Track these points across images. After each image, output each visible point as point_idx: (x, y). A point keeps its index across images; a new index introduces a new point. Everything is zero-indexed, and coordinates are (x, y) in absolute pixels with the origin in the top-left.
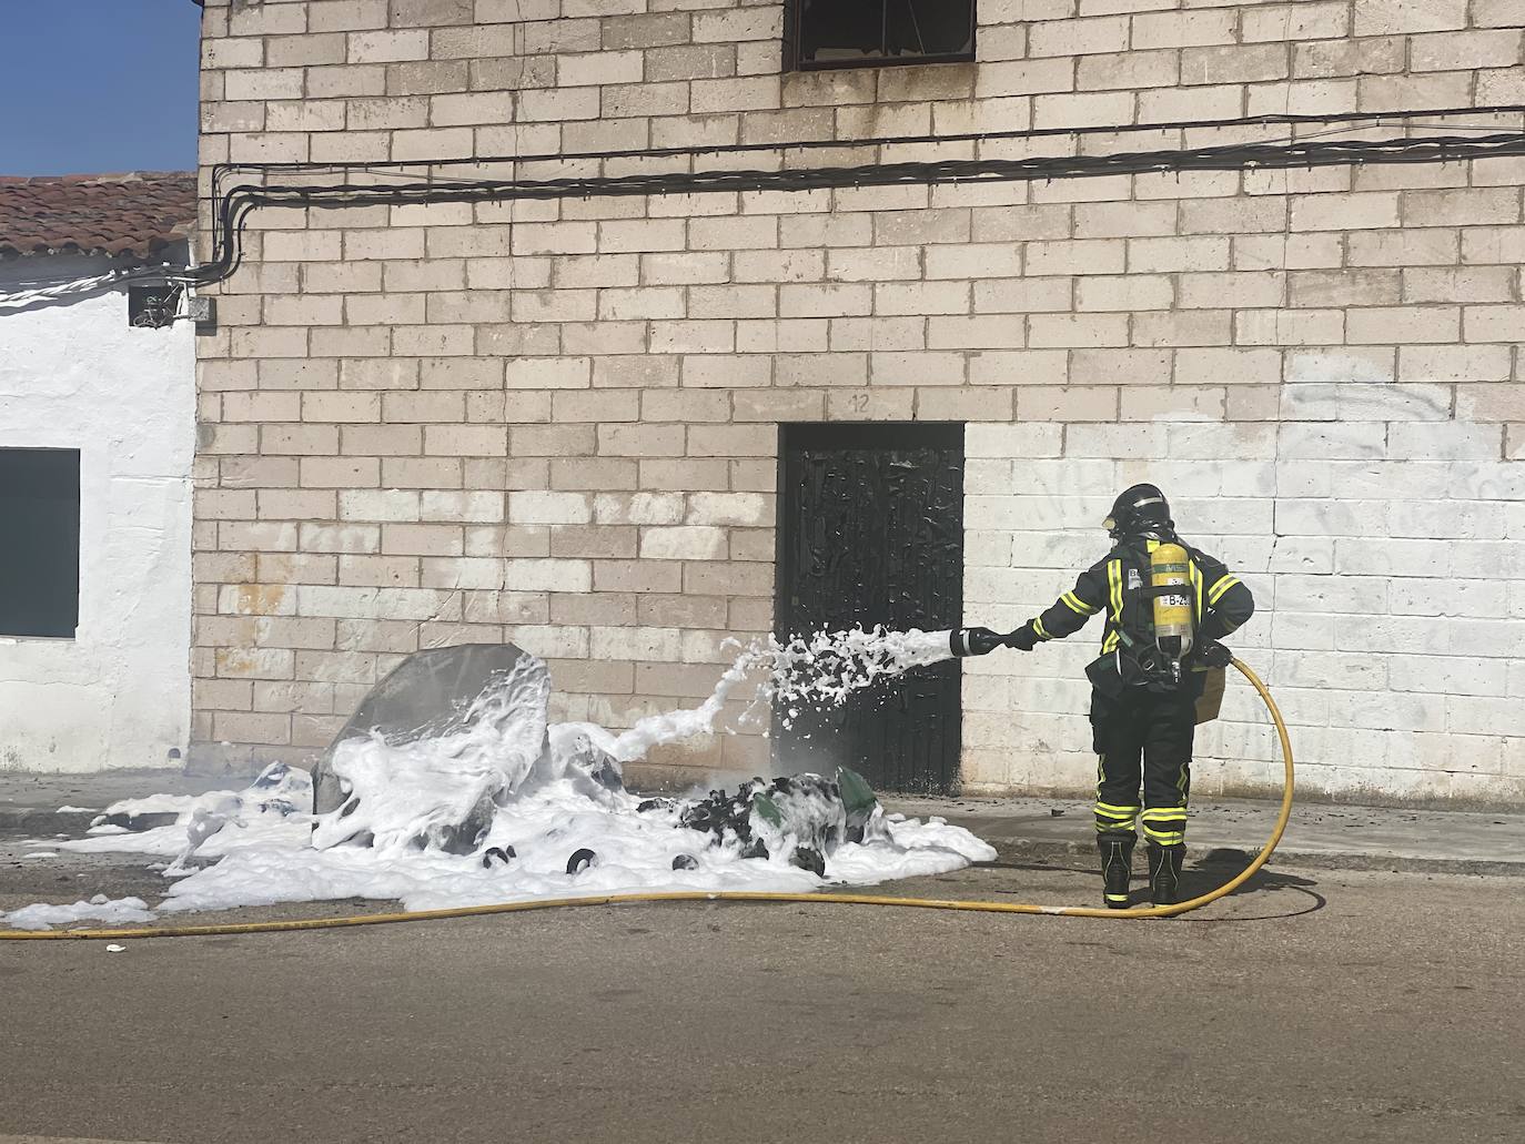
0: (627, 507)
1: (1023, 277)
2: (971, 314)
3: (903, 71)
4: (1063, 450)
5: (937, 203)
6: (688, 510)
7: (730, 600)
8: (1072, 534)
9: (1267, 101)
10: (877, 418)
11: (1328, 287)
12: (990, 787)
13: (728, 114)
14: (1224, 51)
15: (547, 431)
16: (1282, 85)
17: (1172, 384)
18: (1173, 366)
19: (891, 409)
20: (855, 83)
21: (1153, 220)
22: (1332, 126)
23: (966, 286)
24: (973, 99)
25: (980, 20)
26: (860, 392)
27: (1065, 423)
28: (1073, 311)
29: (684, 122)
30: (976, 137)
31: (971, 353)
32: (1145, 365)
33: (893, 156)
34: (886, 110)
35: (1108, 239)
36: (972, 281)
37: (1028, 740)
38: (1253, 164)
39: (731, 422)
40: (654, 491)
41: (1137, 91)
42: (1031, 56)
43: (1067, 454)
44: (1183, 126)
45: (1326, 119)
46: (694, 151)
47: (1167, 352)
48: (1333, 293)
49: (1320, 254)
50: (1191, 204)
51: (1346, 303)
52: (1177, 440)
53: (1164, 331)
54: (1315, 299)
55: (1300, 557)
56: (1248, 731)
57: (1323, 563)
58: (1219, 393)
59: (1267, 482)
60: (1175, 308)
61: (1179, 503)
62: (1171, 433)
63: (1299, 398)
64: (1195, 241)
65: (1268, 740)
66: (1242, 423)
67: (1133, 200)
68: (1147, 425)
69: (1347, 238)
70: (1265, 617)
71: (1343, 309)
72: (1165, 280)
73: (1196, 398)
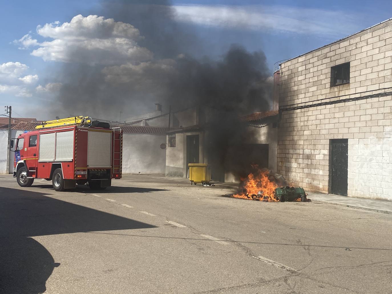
0: (314, 151)
1: (355, 116)
2: (349, 122)
3: (342, 86)
4: (359, 143)
5: (346, 105)
6: (320, 152)
7: (324, 165)
8: (360, 156)
9: (382, 86)
10: (339, 138)
11: (389, 116)
12: (350, 196)
13: (325, 94)
14: (377, 79)
15: (307, 141)
16: (384, 83)
17: (371, 132)
18: (371, 129)
19: (340, 137)
20: (337, 88)
21: (369, 106)
22: (389, 89)
23: (348, 117)
24: (349, 89)
25: (350, 77)
26: (337, 134)
27: (359, 139)
29: (321, 95)
30: (350, 95)
31: (349, 128)
32: (367, 129)
33: (341, 98)
34: (340, 92)
35: (364, 109)
36: (349, 117)
37: (355, 189)
38: (380, 96)
39: (325, 139)
40: (317, 149)
41: (367, 86)
42: (356, 82)
43: (360, 143)
44: (372, 91)
45: (388, 88)
46: (321, 100)
47: (370, 127)
48: (390, 117)
49: (387, 110)
50: (373, 103)
51: (391, 118)
52: (372, 141)
53: (369, 124)
54: (387, 118)
55: (385, 160)
56: (379, 189)
57: (388, 161)
58: (376, 133)
59: (382, 148)
60: (371, 120)
61: (371, 151)
62: (371, 140)
63: (385, 134)
64: (374, 109)
65: (381, 190)
66: (379, 138)
67: (367, 103)
68: (368, 139)
69: (391, 107)
70: (381, 170)
71: (391, 119)
72: (370, 116)
73: (374, 134)
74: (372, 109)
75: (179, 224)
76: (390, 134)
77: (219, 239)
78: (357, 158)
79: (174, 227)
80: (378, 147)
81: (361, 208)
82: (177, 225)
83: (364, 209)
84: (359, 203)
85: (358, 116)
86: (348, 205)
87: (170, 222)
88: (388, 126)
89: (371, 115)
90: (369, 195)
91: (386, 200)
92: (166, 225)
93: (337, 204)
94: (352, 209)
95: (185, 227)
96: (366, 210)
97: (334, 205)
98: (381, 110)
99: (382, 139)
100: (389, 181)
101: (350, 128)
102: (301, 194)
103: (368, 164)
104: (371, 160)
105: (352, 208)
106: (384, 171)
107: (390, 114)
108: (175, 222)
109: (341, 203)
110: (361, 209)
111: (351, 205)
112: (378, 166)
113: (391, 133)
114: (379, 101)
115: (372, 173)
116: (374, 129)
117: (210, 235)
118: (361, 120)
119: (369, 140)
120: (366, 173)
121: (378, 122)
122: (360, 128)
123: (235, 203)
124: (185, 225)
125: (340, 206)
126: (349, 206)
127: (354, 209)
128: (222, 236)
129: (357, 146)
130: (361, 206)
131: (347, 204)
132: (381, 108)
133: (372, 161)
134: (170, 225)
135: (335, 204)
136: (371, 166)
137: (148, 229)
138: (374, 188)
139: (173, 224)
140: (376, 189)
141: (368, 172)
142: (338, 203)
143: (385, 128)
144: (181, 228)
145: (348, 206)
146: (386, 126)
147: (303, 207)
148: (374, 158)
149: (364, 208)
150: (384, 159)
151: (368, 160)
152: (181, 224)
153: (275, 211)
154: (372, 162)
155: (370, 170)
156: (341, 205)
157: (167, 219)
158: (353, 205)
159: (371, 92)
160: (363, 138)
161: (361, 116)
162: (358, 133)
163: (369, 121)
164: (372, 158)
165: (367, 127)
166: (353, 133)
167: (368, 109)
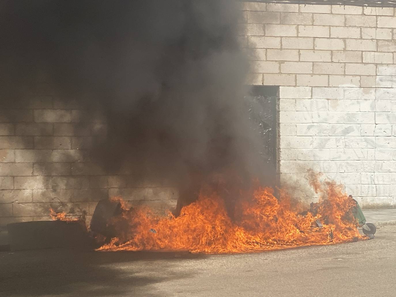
4: (312, 96)
8: (315, 124)
11: (388, 45)
17: (345, 75)
18: (345, 69)
28: (314, 49)
32: (336, 68)
35: (324, 26)
47: (343, 64)
48: (390, 48)
49: (386, 35)
50: (348, 16)
51: (393, 51)
52: (346, 93)
53: (342, 57)
54: (385, 49)
55: (382, 131)
56: (369, 187)
57: (389, 133)
58: (358, 78)
59: (373, 107)
60: (345, 50)
61: (348, 114)
62: (344, 91)
63: (381, 80)
64: (350, 28)
65: (375, 190)
66: (365, 88)
68: (337, 88)
69: (393, 30)
70: (373, 150)
71: (393, 53)
72: (342, 41)
73: (352, 80)
74: (346, 28)
76: (392, 81)
78: (309, 128)
80: (366, 106)
85: (309, 39)
88: (388, 65)
89: (345, 41)
91: (387, 207)
98: (370, 33)
99: (373, 91)
100: (392, 170)
101: (285, 62)
103: (337, 141)
104: (346, 132)
106: (380, 151)
107: (390, 44)
112: (365, 144)
113: (394, 79)
114: (363, 14)
115: (349, 158)
116: (351, 69)
118: (316, 48)
119: (341, 90)
120: (333, 159)
121: (364, 56)
122: (313, 65)
129: (307, 102)
132: (369, 29)
133: (348, 133)
136: (347, 144)
138: (357, 188)
140: (361, 188)
141: (339, 157)
143: (380, 68)
146: (382, 64)
148: (354, 126)
150: (381, 129)
151: (339, 131)
154: (349, 135)
155: (345, 153)
160: (325, 87)
161: (317, 39)
162: (310, 75)
163: (338, 52)
164: (350, 127)
165: (334, 64)
166: (294, 75)
167: (336, 26)
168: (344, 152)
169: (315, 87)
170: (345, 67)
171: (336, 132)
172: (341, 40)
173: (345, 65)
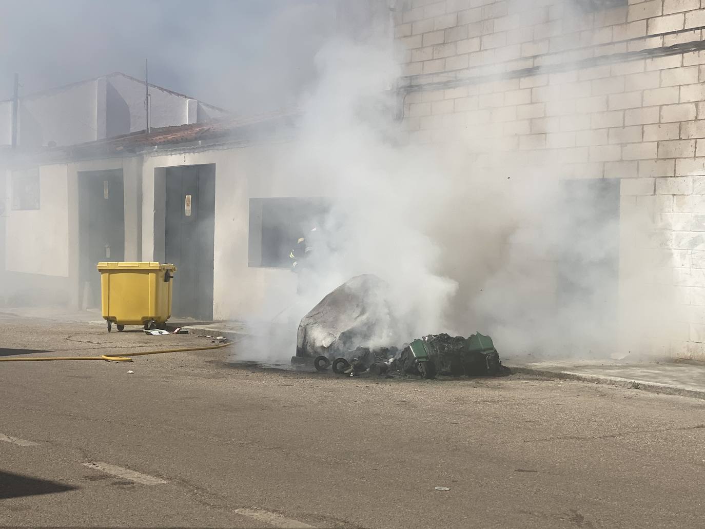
1: (642, 107)
2: (624, 126)
4: (655, 190)
5: (613, 74)
8: (657, 232)
17: (695, 157)
18: (696, 148)
21: (689, 76)
23: (622, 112)
24: (627, 23)
26: (585, 165)
27: (656, 178)
28: (660, 123)
30: (627, 41)
31: (623, 145)
32: (684, 149)
35: (673, 86)
36: (625, 110)
41: (685, 13)
43: (657, 193)
44: (701, 28)
47: (693, 141)
50: (704, 66)
52: (696, 185)
53: (690, 131)
60: (696, 119)
61: (696, 216)
62: (694, 181)
67: (682, 66)
72: (693, 106)
73: (704, 164)
74: (699, 86)
75: (137, 474)
77: (307, 522)
79: (125, 483)
81: (679, 391)
82: (133, 476)
83: (691, 396)
84: (666, 376)
85: (654, 108)
86: (636, 381)
87: (100, 467)
89: (697, 106)
90: (688, 350)
92: (93, 478)
93: (598, 381)
94: (651, 395)
95: (165, 482)
96: (696, 397)
97: (590, 385)
101: (628, 145)
102: (484, 350)
103: (683, 256)
104: (694, 243)
105: (649, 391)
108: (120, 465)
109: (612, 378)
110: (679, 394)
111: (646, 383)
115: (697, 283)
117: (268, 510)
118: (662, 121)
119: (690, 180)
120: (676, 283)
122: (658, 145)
123: (287, 388)
124: (159, 476)
125: (611, 386)
126: (638, 384)
127: (656, 395)
128: (311, 512)
129: (650, 200)
130: (680, 386)
131: (633, 381)
133: (696, 245)
134: (104, 476)
135: (592, 380)
136: (695, 263)
137: (30, 498)
139: (113, 473)
142: (602, 377)
144: (151, 488)
145: (636, 386)
147: (503, 393)
148: (704, 235)
149: (688, 391)
151: (685, 241)
152: (144, 473)
153: (428, 410)
154: (697, 248)
156: (612, 383)
157: (85, 456)
158: (651, 384)
159: (699, 31)
160: (671, 177)
161: (664, 107)
162: (654, 161)
163: (688, 124)
164: (698, 236)
165: (681, 142)
166: (636, 162)
167: (688, 85)
168: (690, 274)
169: (659, 177)
170: (696, 145)
171: (681, 244)
172: (693, 104)
173: (696, 142)
